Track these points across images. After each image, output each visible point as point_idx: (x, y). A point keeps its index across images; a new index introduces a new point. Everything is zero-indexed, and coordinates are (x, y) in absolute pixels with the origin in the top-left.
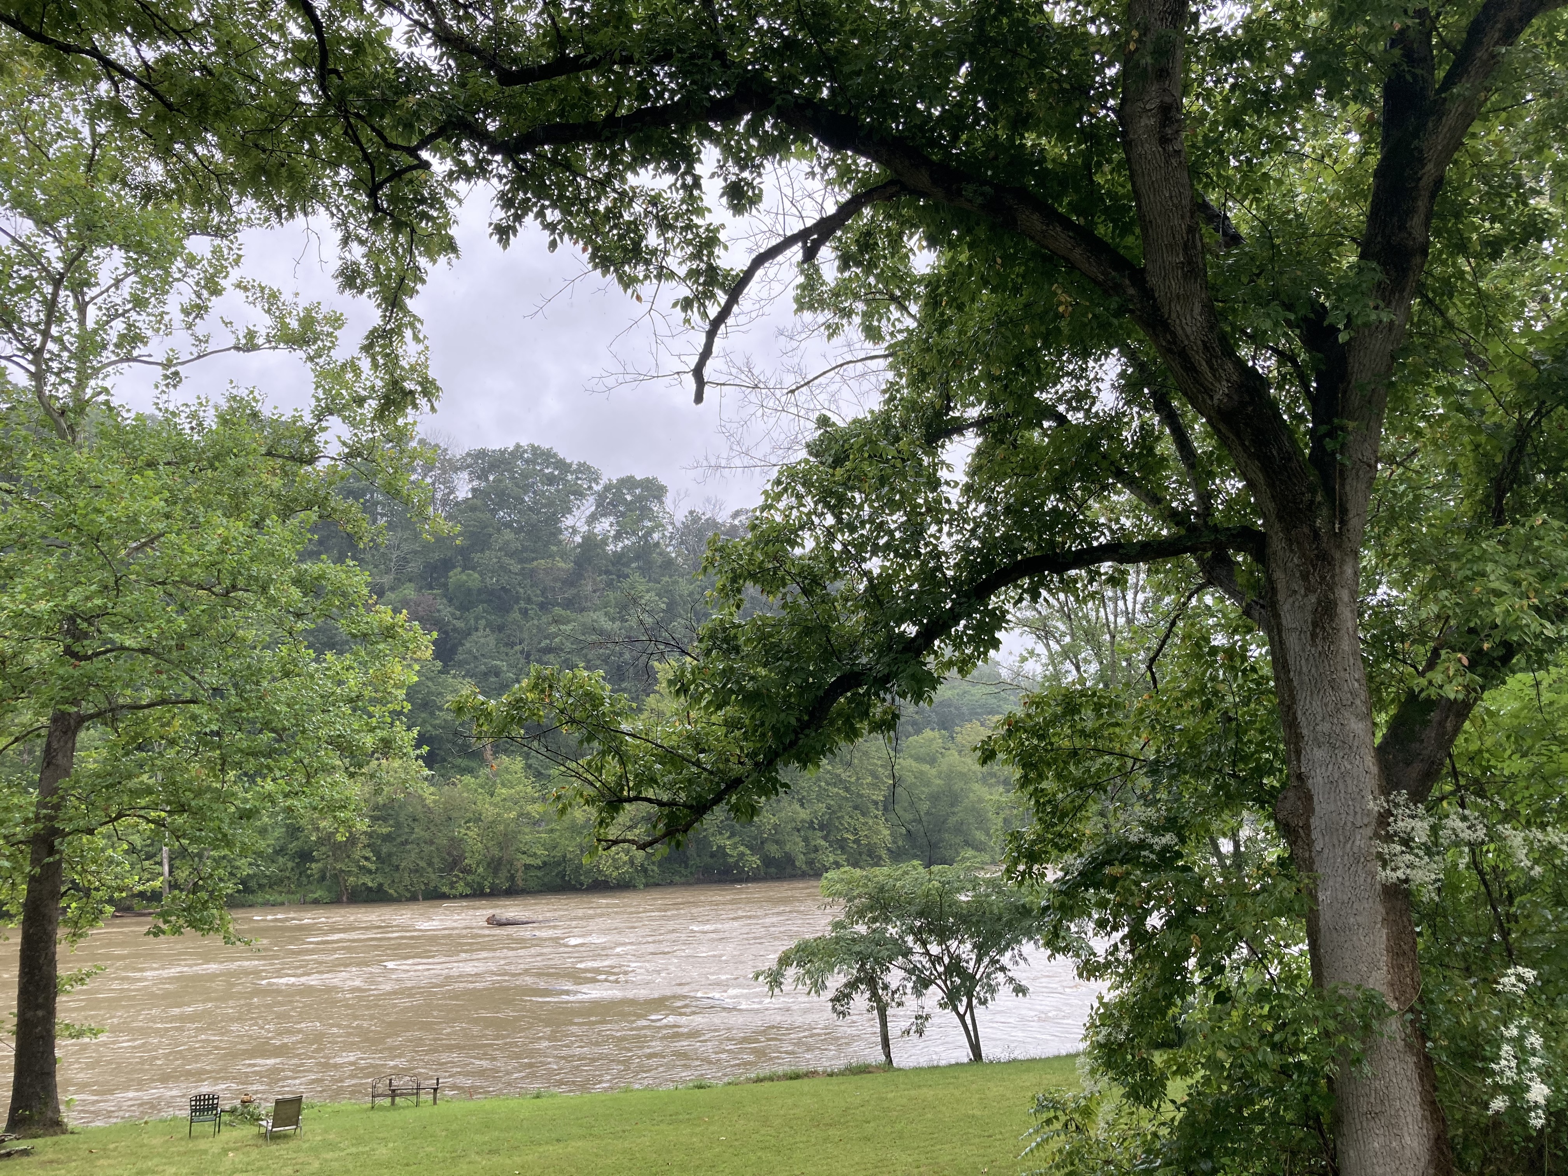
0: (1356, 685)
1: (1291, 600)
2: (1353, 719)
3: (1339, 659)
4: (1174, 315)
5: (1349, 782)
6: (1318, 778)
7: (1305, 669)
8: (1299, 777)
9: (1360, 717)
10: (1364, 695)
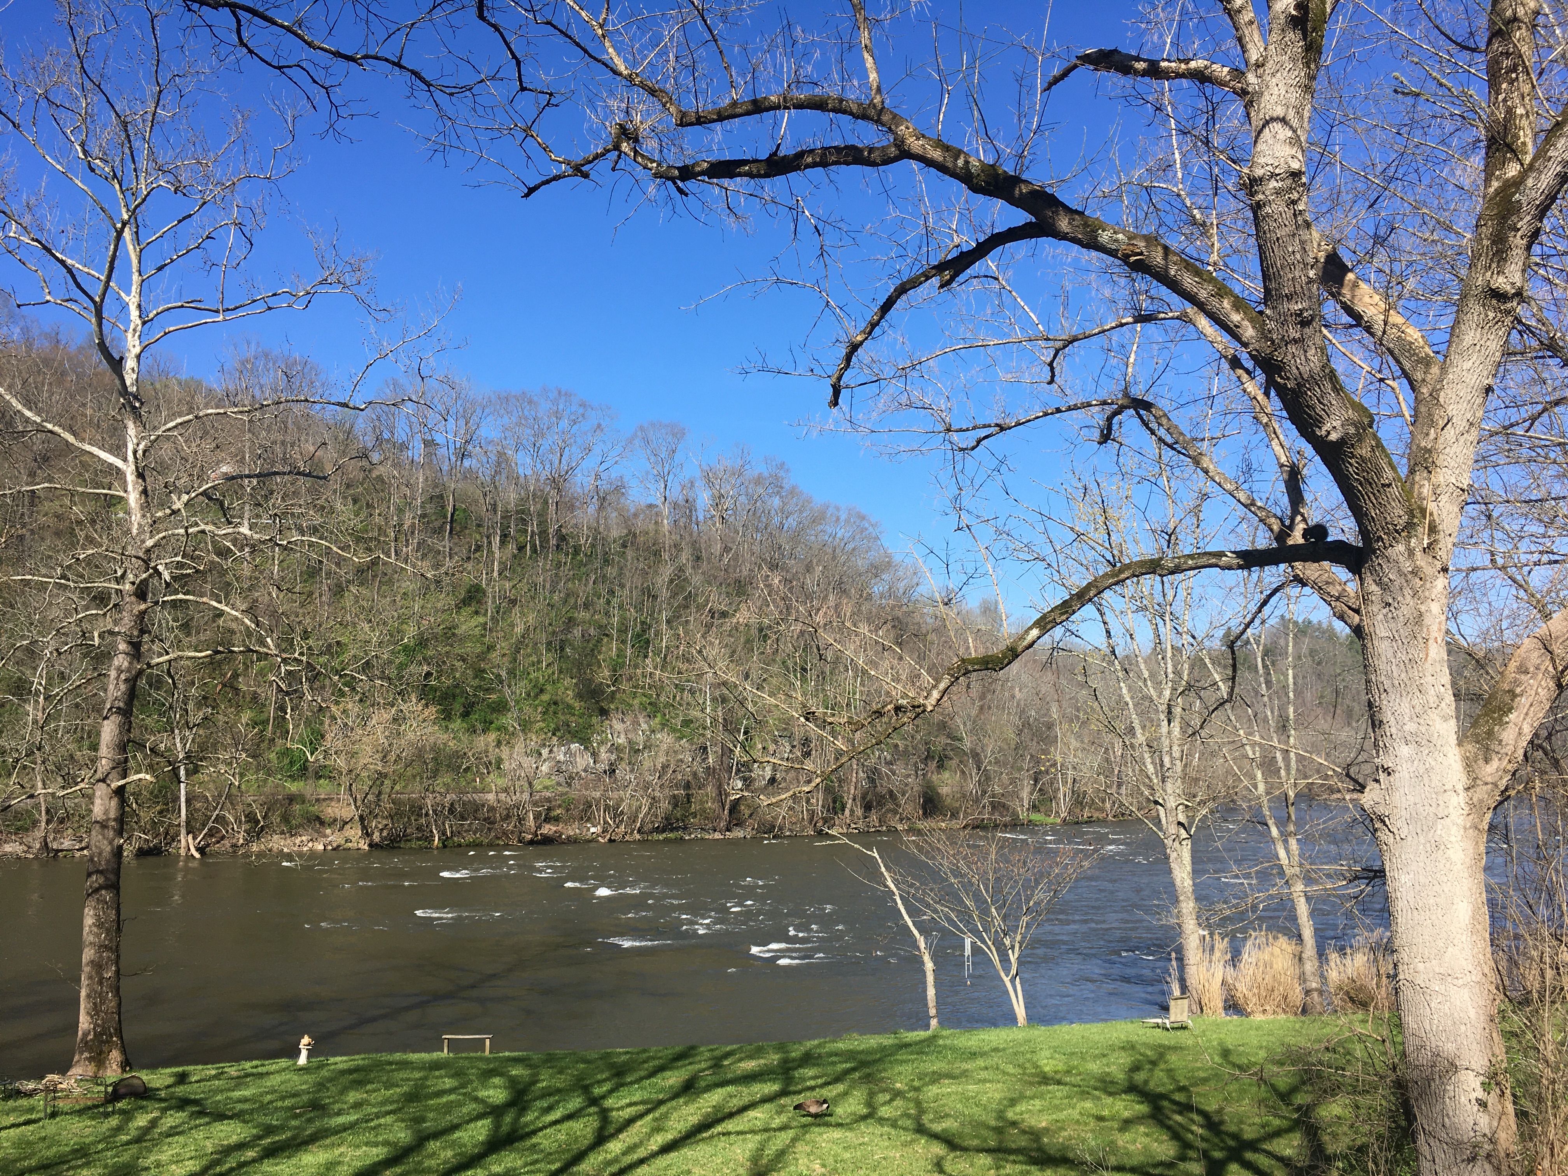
0: (1442, 689)
1: (1385, 611)
2: (1438, 719)
3: (1427, 665)
4: (1290, 357)
5: (1433, 777)
6: (1404, 772)
7: (1395, 674)
8: (1388, 771)
9: (1445, 719)
10: (1449, 698)
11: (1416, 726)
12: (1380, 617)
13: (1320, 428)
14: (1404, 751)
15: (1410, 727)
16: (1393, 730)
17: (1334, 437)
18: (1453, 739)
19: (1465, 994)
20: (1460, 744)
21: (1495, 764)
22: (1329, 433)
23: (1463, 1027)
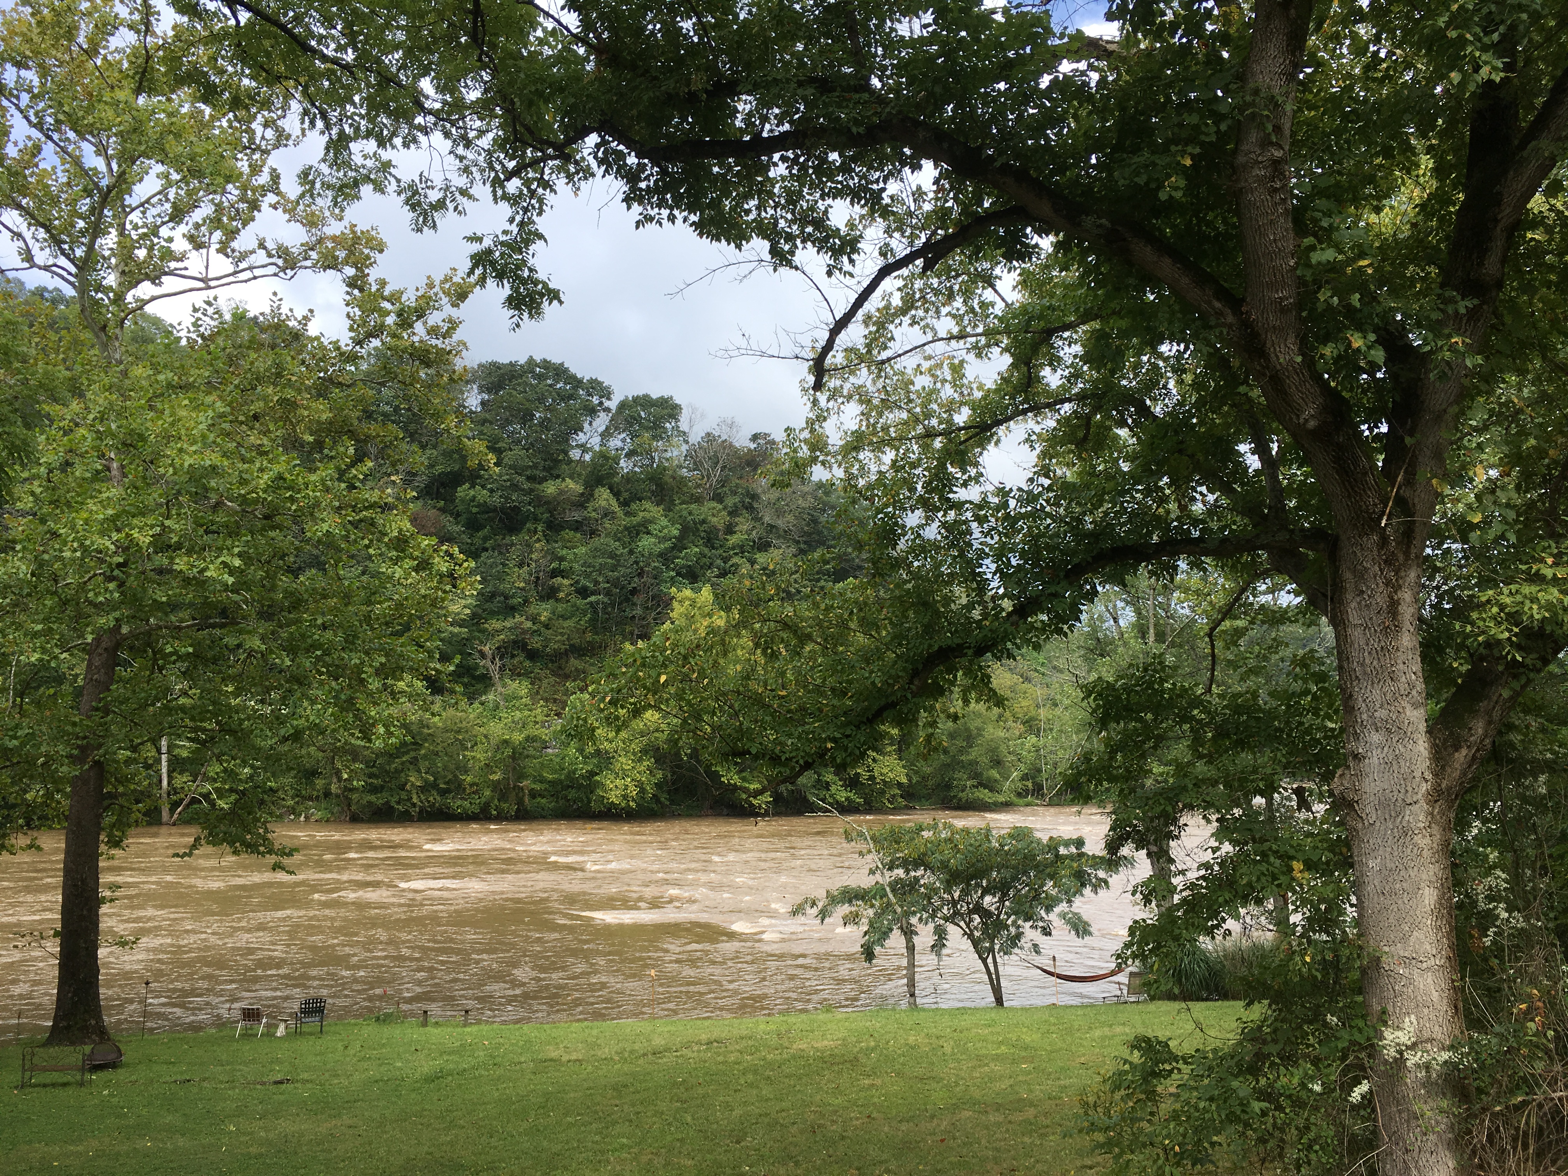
0: (1414, 677)
1: (1358, 599)
2: (1408, 706)
3: (1399, 653)
4: (1269, 343)
5: (1402, 763)
6: (1374, 759)
7: (1367, 661)
8: (1356, 757)
9: (1415, 706)
10: (1420, 686)
11: (1386, 712)
12: (1353, 605)
13: (1298, 416)
14: (1375, 738)
15: (1381, 714)
16: (1365, 716)
17: (1312, 424)
18: (1422, 727)
19: (1429, 978)
20: (1430, 731)
21: (1464, 751)
22: (1306, 421)
23: (1426, 1011)
